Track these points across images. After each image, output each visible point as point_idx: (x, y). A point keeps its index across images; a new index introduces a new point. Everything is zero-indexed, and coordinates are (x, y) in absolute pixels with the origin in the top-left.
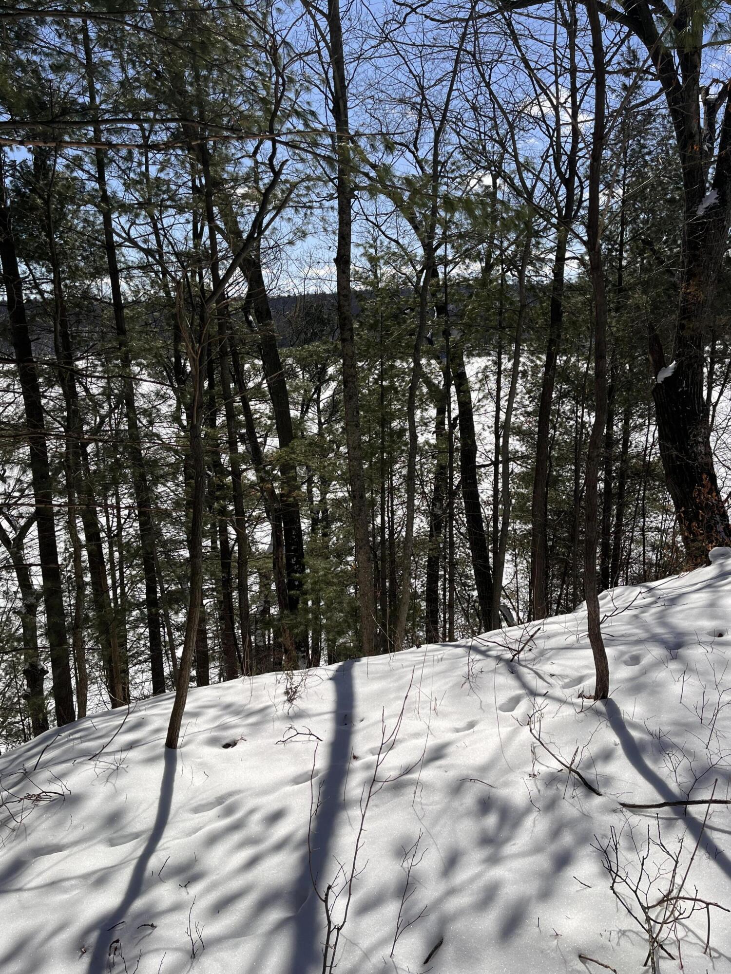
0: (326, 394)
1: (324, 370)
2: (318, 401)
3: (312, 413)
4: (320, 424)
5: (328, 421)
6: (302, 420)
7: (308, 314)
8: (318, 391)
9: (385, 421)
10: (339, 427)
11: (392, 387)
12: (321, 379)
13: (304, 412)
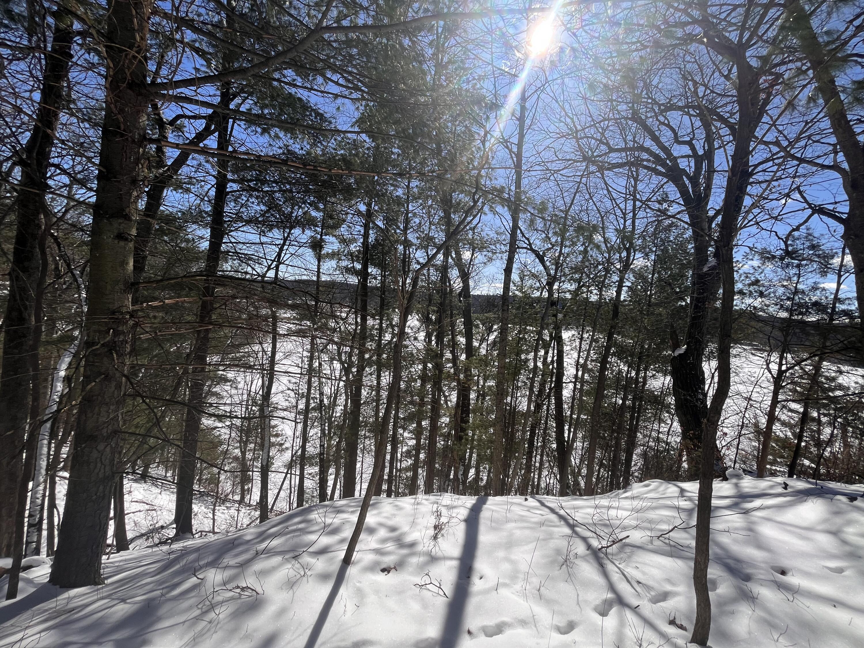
0: (492, 337)
1: (492, 326)
2: (487, 340)
3: (484, 345)
4: (487, 351)
5: (491, 350)
6: (479, 348)
7: (488, 302)
8: (488, 335)
9: (518, 354)
10: (495, 353)
11: (524, 338)
12: (490, 330)
13: (480, 345)
